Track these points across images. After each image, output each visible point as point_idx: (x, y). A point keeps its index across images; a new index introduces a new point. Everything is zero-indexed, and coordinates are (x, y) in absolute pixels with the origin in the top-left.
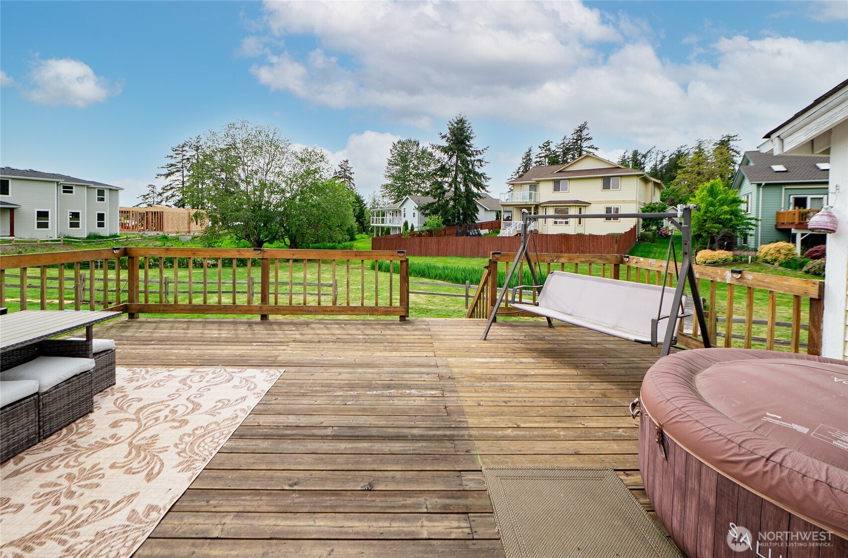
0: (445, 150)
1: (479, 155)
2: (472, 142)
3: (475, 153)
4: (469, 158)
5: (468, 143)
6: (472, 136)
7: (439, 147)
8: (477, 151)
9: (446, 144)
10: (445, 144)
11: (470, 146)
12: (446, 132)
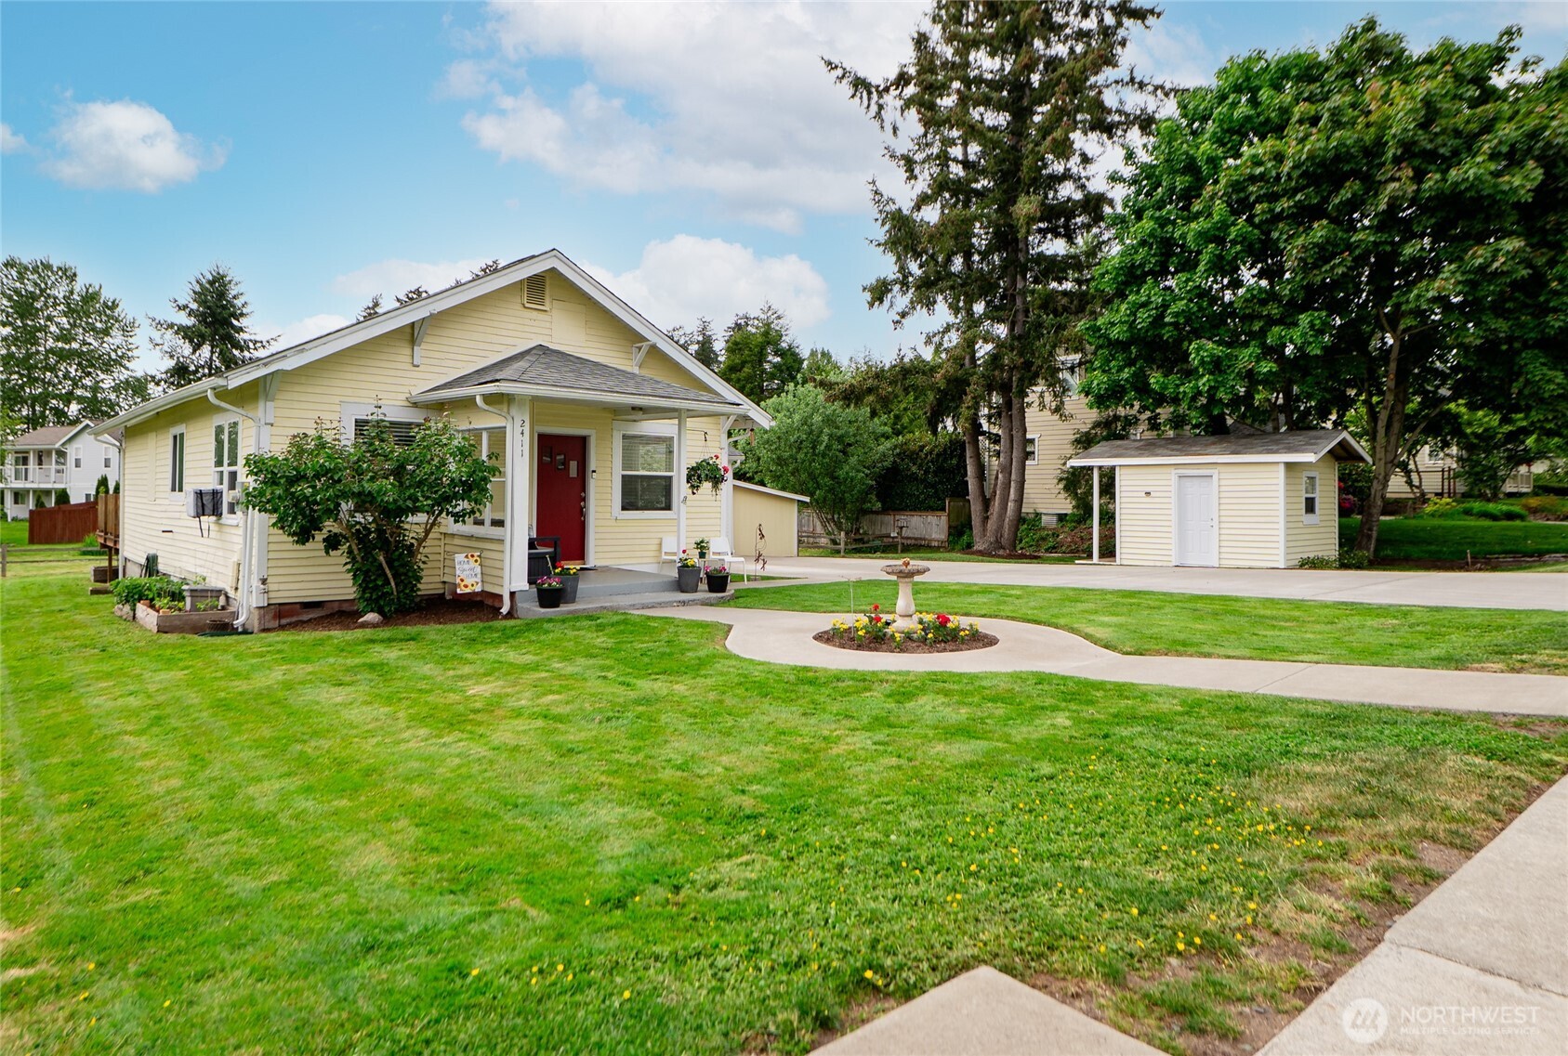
0: (185, 332)
1: (261, 350)
2: (244, 322)
3: (251, 345)
4: (236, 352)
5: (235, 322)
6: (245, 311)
7: (171, 326)
8: (255, 342)
9: (190, 322)
10: (185, 320)
11: (240, 330)
12: (186, 297)
